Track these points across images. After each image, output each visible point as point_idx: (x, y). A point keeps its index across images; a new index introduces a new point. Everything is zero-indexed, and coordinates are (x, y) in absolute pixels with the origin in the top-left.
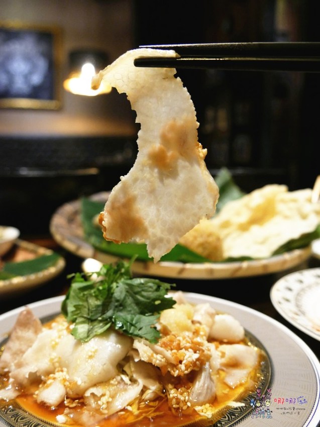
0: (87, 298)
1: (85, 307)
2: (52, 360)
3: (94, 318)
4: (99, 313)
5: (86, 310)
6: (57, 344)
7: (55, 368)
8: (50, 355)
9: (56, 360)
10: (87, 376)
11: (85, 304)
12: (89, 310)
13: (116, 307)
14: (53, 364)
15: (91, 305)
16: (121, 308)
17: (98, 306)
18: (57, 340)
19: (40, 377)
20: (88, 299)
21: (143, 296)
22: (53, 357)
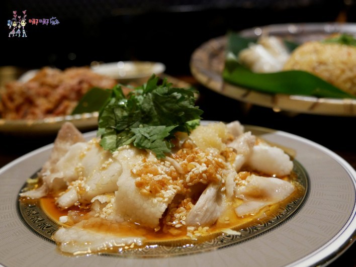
0: (113, 109)
1: (112, 119)
2: (77, 169)
3: (120, 129)
4: (126, 124)
5: (113, 121)
6: (84, 156)
7: (78, 177)
8: (77, 165)
9: (80, 169)
10: (96, 184)
11: (112, 116)
12: (116, 120)
13: (143, 118)
14: (78, 172)
15: (117, 116)
16: (147, 119)
17: (125, 117)
18: (85, 153)
19: (66, 182)
20: (115, 111)
21: (166, 108)
22: (78, 167)
